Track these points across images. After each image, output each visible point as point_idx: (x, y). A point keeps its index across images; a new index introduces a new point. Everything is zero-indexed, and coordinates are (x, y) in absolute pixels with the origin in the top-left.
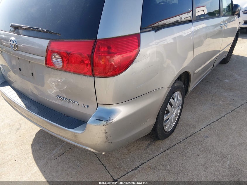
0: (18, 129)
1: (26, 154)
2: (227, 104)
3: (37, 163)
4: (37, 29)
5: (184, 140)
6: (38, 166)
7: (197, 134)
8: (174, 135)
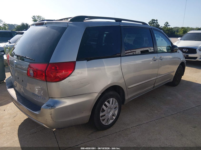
0: (15, 117)
1: (14, 130)
2: (160, 113)
3: (18, 136)
4: (25, 57)
5: (117, 132)
6: (19, 137)
7: (128, 129)
8: (111, 129)
